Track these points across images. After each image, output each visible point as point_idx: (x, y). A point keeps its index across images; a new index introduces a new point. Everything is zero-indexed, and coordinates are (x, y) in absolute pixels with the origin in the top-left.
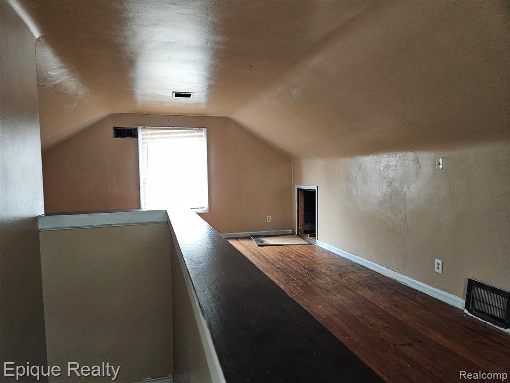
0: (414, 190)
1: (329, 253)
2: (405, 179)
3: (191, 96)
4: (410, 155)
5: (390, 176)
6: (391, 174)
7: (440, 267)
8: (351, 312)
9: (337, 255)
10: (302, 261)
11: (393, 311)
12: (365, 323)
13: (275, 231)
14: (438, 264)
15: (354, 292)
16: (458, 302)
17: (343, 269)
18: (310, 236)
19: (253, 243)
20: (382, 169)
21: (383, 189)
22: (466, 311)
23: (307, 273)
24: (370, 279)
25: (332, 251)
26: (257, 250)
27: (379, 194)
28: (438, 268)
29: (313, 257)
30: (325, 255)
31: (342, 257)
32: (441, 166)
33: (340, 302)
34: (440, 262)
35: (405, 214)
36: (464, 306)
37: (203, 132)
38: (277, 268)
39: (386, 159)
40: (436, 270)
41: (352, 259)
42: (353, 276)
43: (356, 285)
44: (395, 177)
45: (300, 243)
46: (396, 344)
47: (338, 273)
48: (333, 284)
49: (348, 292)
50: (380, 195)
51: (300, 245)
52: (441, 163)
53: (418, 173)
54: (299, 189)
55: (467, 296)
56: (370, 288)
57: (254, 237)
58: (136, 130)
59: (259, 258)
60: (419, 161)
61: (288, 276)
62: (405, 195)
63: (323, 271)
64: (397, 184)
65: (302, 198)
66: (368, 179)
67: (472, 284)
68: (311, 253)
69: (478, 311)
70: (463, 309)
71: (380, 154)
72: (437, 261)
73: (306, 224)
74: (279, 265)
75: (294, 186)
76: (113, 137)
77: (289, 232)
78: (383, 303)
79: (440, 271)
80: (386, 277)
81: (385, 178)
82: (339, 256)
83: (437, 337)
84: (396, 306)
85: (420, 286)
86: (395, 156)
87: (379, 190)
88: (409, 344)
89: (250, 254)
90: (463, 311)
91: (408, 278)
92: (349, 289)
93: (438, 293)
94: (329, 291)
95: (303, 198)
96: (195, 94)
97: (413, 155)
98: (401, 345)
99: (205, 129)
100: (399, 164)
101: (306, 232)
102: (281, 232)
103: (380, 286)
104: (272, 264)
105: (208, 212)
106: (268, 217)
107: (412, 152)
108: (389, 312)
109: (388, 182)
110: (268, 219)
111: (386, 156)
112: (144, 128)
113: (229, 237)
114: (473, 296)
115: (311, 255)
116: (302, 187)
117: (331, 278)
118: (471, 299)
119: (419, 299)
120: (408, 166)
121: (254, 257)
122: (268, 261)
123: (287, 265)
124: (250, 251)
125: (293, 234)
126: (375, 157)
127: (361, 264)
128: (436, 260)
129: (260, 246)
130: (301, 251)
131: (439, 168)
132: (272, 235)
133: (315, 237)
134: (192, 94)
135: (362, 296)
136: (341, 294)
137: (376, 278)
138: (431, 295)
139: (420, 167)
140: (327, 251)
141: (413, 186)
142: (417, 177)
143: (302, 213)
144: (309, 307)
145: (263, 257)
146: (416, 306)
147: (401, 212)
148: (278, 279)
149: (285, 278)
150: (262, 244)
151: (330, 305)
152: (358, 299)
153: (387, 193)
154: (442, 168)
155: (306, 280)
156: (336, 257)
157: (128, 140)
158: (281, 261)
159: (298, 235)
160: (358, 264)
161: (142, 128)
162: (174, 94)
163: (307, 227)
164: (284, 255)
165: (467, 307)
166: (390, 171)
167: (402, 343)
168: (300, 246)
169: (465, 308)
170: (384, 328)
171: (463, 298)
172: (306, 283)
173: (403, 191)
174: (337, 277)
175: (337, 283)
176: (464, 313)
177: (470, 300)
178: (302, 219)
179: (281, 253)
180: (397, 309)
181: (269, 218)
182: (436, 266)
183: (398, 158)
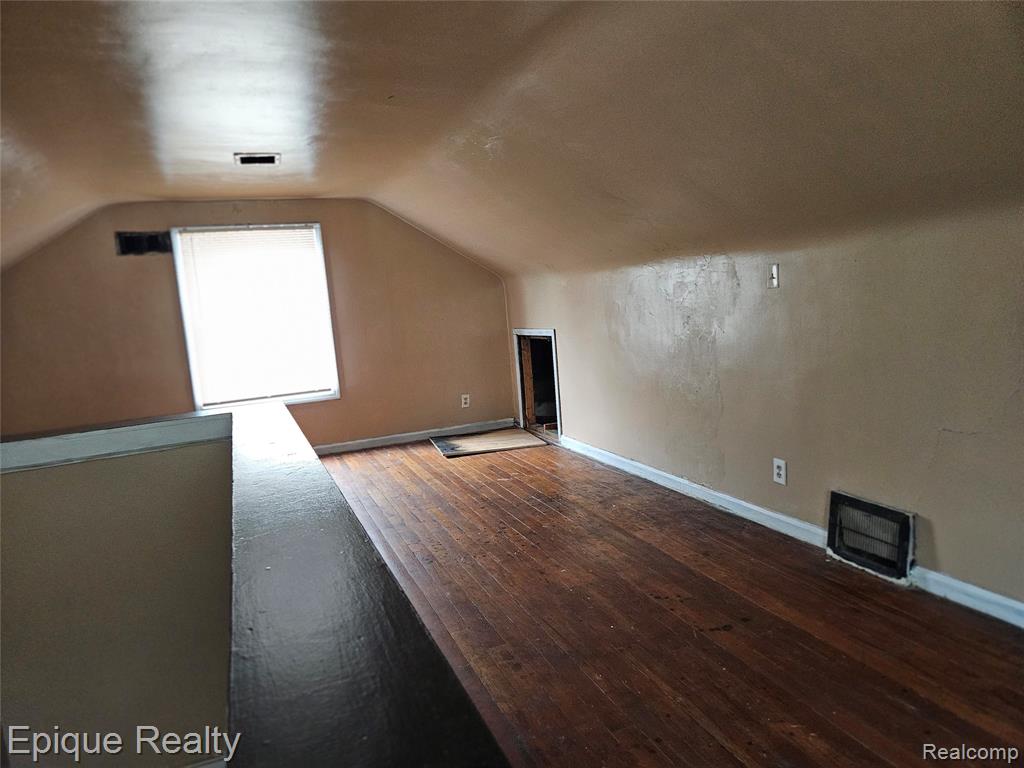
0: (728, 329)
1: (584, 459)
2: (713, 308)
3: (277, 162)
4: (720, 261)
5: (686, 304)
6: (688, 299)
7: (783, 472)
8: (622, 575)
9: (599, 462)
10: (531, 481)
11: (699, 566)
12: (648, 595)
13: (479, 424)
14: (779, 467)
15: (629, 535)
16: (816, 535)
17: (610, 490)
18: (548, 428)
19: (436, 452)
20: (671, 291)
21: (674, 330)
22: (830, 552)
23: (540, 504)
24: (659, 506)
25: (589, 454)
26: (442, 466)
27: (668, 341)
28: (779, 475)
29: (553, 471)
30: (576, 465)
31: (608, 466)
32: (775, 282)
33: (603, 557)
34: (782, 463)
35: (716, 376)
36: (826, 542)
37: (314, 230)
38: (483, 500)
39: (677, 271)
40: (776, 479)
41: (627, 469)
42: (628, 503)
43: (633, 519)
44: (696, 306)
45: (528, 444)
46: (701, 630)
47: (600, 499)
48: (589, 522)
49: (618, 534)
50: (670, 343)
51: (528, 447)
52: (775, 276)
53: (735, 297)
54: (520, 338)
55: (830, 524)
56: (660, 524)
57: (439, 439)
58: (167, 235)
59: (447, 483)
60: (736, 273)
61: (503, 514)
62: (714, 341)
63: (572, 497)
64: (700, 320)
65: (527, 354)
66: (646, 311)
67: (838, 501)
68: (550, 463)
69: (849, 549)
70: (825, 547)
71: (665, 261)
72: (777, 462)
73: (539, 405)
74: (489, 492)
75: (511, 331)
76: (118, 254)
77: (506, 423)
78: (681, 551)
79: (782, 481)
80: (689, 497)
81: (677, 308)
82: (602, 464)
83: (776, 607)
84: (706, 554)
85: (750, 510)
86: (692, 264)
87: (669, 331)
88: (727, 628)
89: (429, 476)
90: (825, 550)
91: (728, 497)
92: (618, 529)
93: (781, 521)
94: (581, 537)
95: (530, 354)
96: (283, 156)
97: (725, 261)
98: (712, 630)
99: (318, 226)
100: (701, 281)
101: (540, 420)
102: (491, 424)
103: (677, 517)
104: (473, 492)
105: (338, 396)
106: (464, 396)
107: (723, 256)
108: (692, 568)
109: (683, 317)
110: (463, 401)
111: (677, 264)
112: (185, 231)
113: (388, 444)
114: (841, 523)
115: (549, 467)
116: (526, 332)
117: (586, 510)
118: (838, 529)
119: (747, 536)
120: (718, 283)
121: (437, 482)
122: (465, 488)
123: (502, 492)
124: (429, 469)
125: (515, 427)
126: (657, 268)
127: (643, 476)
128: (775, 459)
129: (449, 457)
130: (532, 460)
131: (772, 284)
132: (475, 431)
133: (556, 428)
134: (277, 157)
135: (643, 542)
136: (605, 540)
137: (669, 502)
138: (769, 526)
139: (738, 284)
140: (580, 455)
141: (728, 320)
142: (734, 304)
143: (529, 383)
144: (542, 573)
145: (456, 478)
146: (741, 550)
147: (709, 374)
148: (483, 522)
149: (497, 520)
150: (454, 453)
151: (584, 567)
152: (635, 548)
153: (683, 337)
154: (778, 285)
155: (537, 519)
156: (597, 465)
157: (151, 259)
158: (491, 484)
159: (525, 428)
160: (638, 477)
161: (180, 232)
162: (238, 157)
163: (542, 411)
164: (497, 471)
165: (831, 543)
166: (685, 296)
167: (713, 627)
168: (527, 450)
169: (829, 545)
170: (682, 601)
171: (823, 528)
172: (538, 526)
173: (711, 333)
174: (597, 508)
175: (596, 519)
176: (826, 556)
177: (836, 530)
178: (530, 395)
179: (491, 467)
180: (705, 560)
181: (465, 399)
182: (776, 471)
183: (698, 269)
